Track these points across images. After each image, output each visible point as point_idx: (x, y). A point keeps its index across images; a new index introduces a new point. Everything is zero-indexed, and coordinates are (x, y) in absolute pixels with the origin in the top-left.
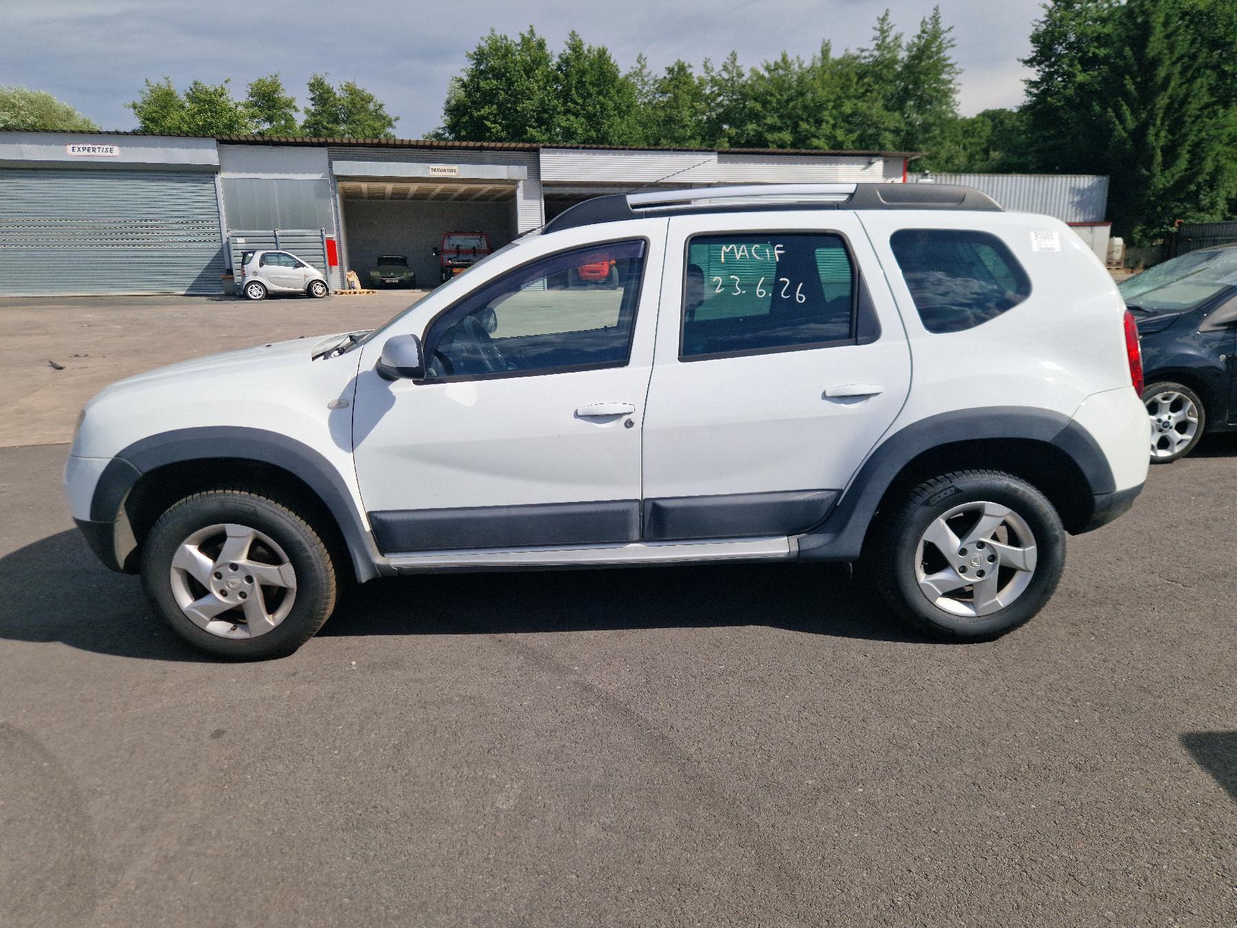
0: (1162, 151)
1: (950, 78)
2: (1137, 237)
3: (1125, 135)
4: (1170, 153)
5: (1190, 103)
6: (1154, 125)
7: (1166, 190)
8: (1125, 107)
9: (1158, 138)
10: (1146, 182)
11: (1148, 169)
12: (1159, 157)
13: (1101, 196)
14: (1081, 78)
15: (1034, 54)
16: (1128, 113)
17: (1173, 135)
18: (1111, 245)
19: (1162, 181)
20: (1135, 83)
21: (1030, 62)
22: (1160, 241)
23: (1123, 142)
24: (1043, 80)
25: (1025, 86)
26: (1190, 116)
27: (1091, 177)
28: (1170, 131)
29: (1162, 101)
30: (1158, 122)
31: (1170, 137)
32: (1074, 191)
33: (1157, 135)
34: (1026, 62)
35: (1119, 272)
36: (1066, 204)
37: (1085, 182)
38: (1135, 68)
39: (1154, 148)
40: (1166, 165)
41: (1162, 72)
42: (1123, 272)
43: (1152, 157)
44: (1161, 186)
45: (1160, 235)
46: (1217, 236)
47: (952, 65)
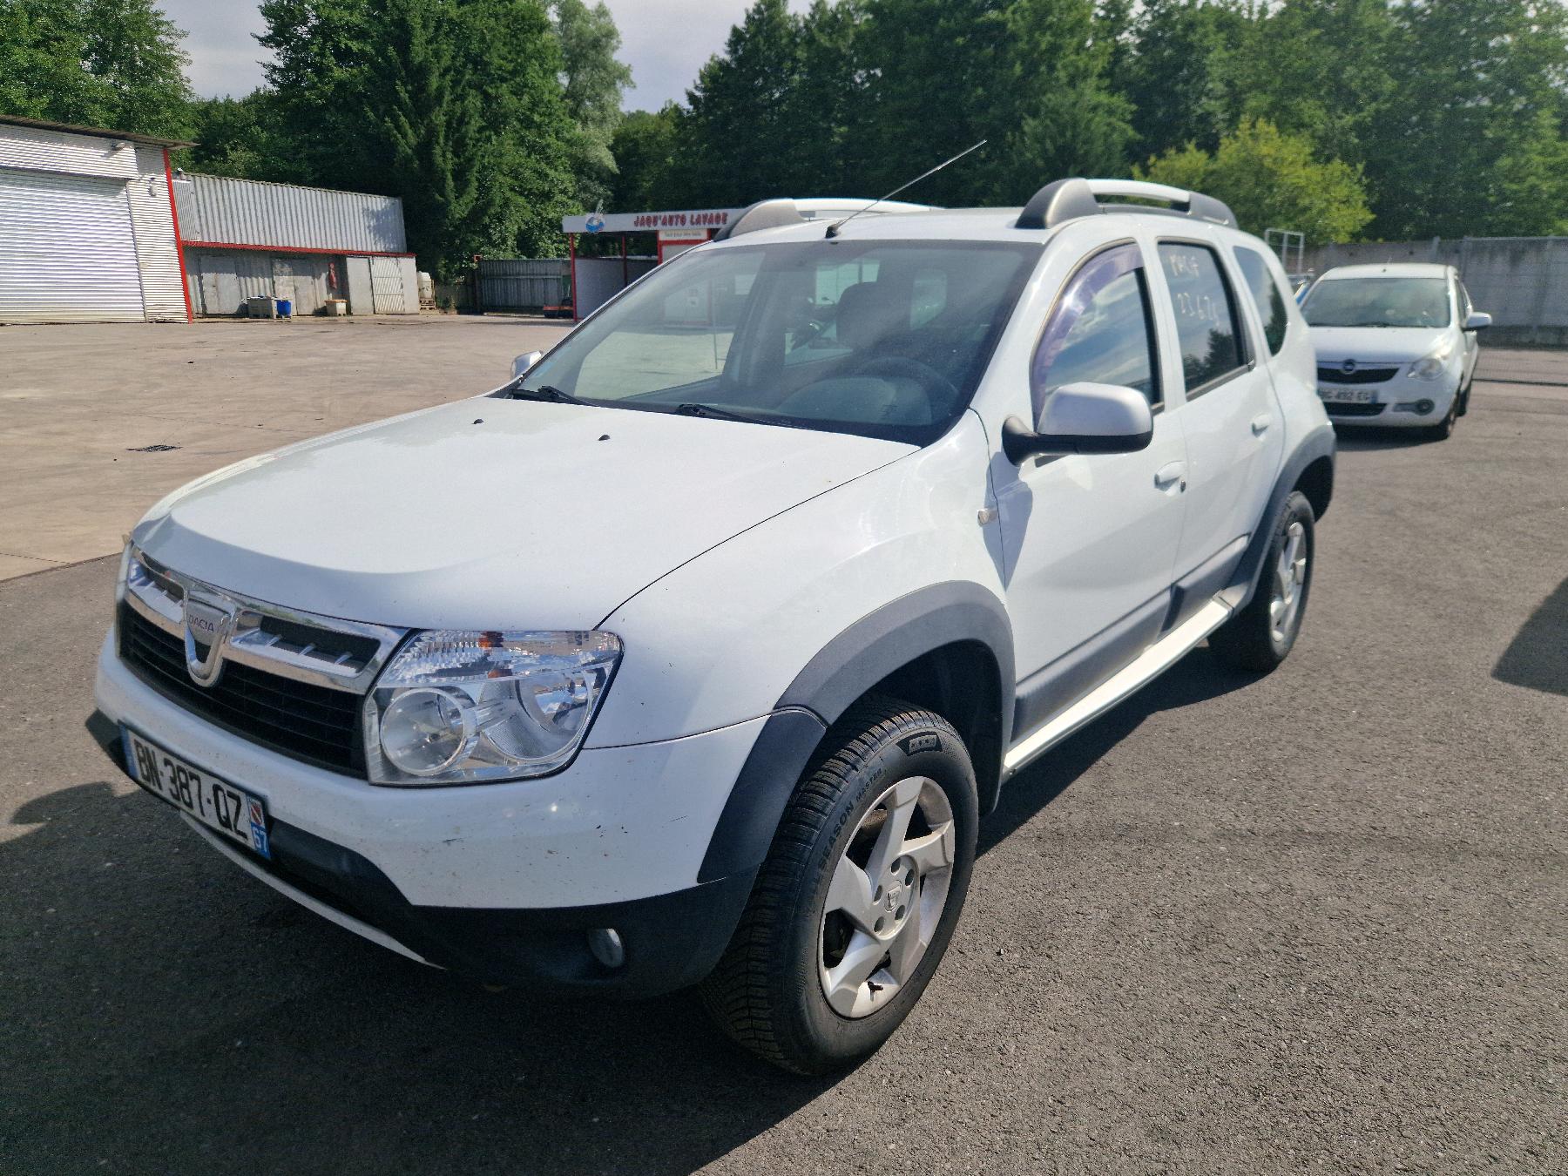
0: (452, 175)
1: (170, 41)
2: (442, 272)
3: (410, 151)
4: (460, 175)
5: (468, 123)
6: (438, 144)
7: (463, 220)
8: (403, 119)
9: (444, 160)
10: (443, 209)
11: (442, 195)
12: (450, 183)
13: (396, 222)
14: (339, 73)
15: (271, 32)
16: (407, 126)
17: (459, 157)
18: (420, 282)
19: (459, 209)
20: (407, 91)
21: (265, 41)
22: (461, 279)
23: (408, 160)
24: (288, 68)
25: (266, 71)
26: (471, 139)
27: (382, 198)
28: (456, 154)
29: (439, 118)
30: (441, 140)
31: (456, 160)
32: (368, 213)
33: (444, 155)
34: (261, 39)
35: (432, 312)
36: (362, 228)
37: (378, 203)
38: (403, 73)
39: (443, 171)
40: (460, 191)
41: (434, 82)
42: (437, 312)
43: (444, 179)
44: (458, 216)
45: (460, 272)
46: (519, 274)
47: (167, 23)
